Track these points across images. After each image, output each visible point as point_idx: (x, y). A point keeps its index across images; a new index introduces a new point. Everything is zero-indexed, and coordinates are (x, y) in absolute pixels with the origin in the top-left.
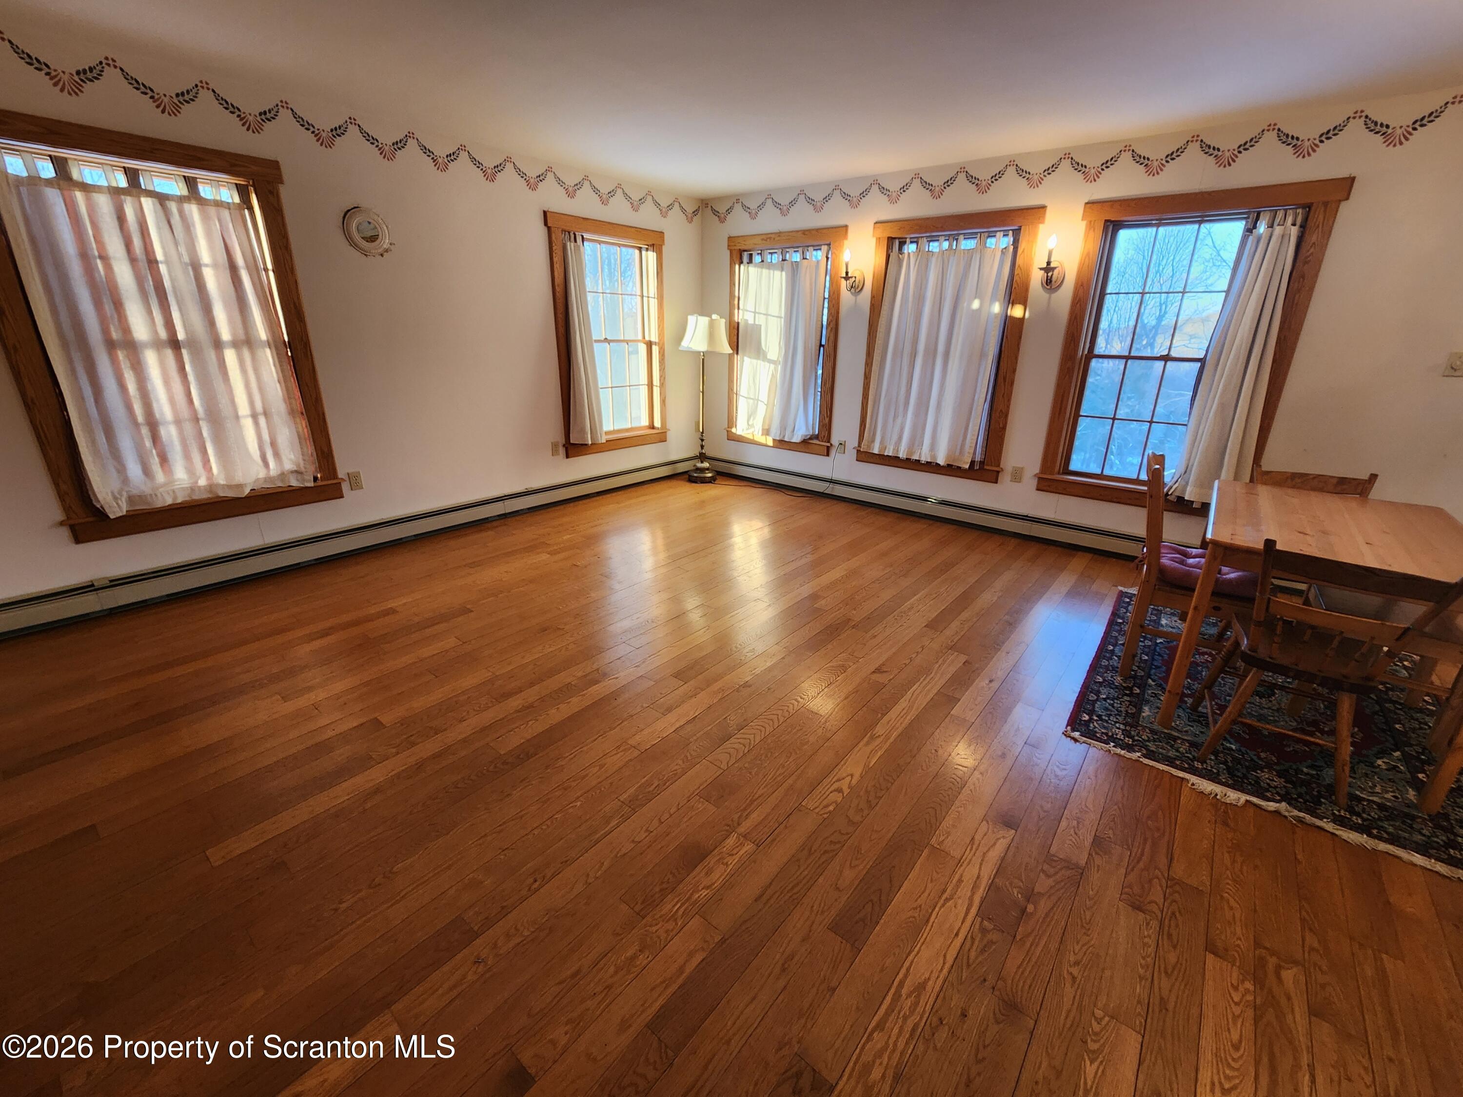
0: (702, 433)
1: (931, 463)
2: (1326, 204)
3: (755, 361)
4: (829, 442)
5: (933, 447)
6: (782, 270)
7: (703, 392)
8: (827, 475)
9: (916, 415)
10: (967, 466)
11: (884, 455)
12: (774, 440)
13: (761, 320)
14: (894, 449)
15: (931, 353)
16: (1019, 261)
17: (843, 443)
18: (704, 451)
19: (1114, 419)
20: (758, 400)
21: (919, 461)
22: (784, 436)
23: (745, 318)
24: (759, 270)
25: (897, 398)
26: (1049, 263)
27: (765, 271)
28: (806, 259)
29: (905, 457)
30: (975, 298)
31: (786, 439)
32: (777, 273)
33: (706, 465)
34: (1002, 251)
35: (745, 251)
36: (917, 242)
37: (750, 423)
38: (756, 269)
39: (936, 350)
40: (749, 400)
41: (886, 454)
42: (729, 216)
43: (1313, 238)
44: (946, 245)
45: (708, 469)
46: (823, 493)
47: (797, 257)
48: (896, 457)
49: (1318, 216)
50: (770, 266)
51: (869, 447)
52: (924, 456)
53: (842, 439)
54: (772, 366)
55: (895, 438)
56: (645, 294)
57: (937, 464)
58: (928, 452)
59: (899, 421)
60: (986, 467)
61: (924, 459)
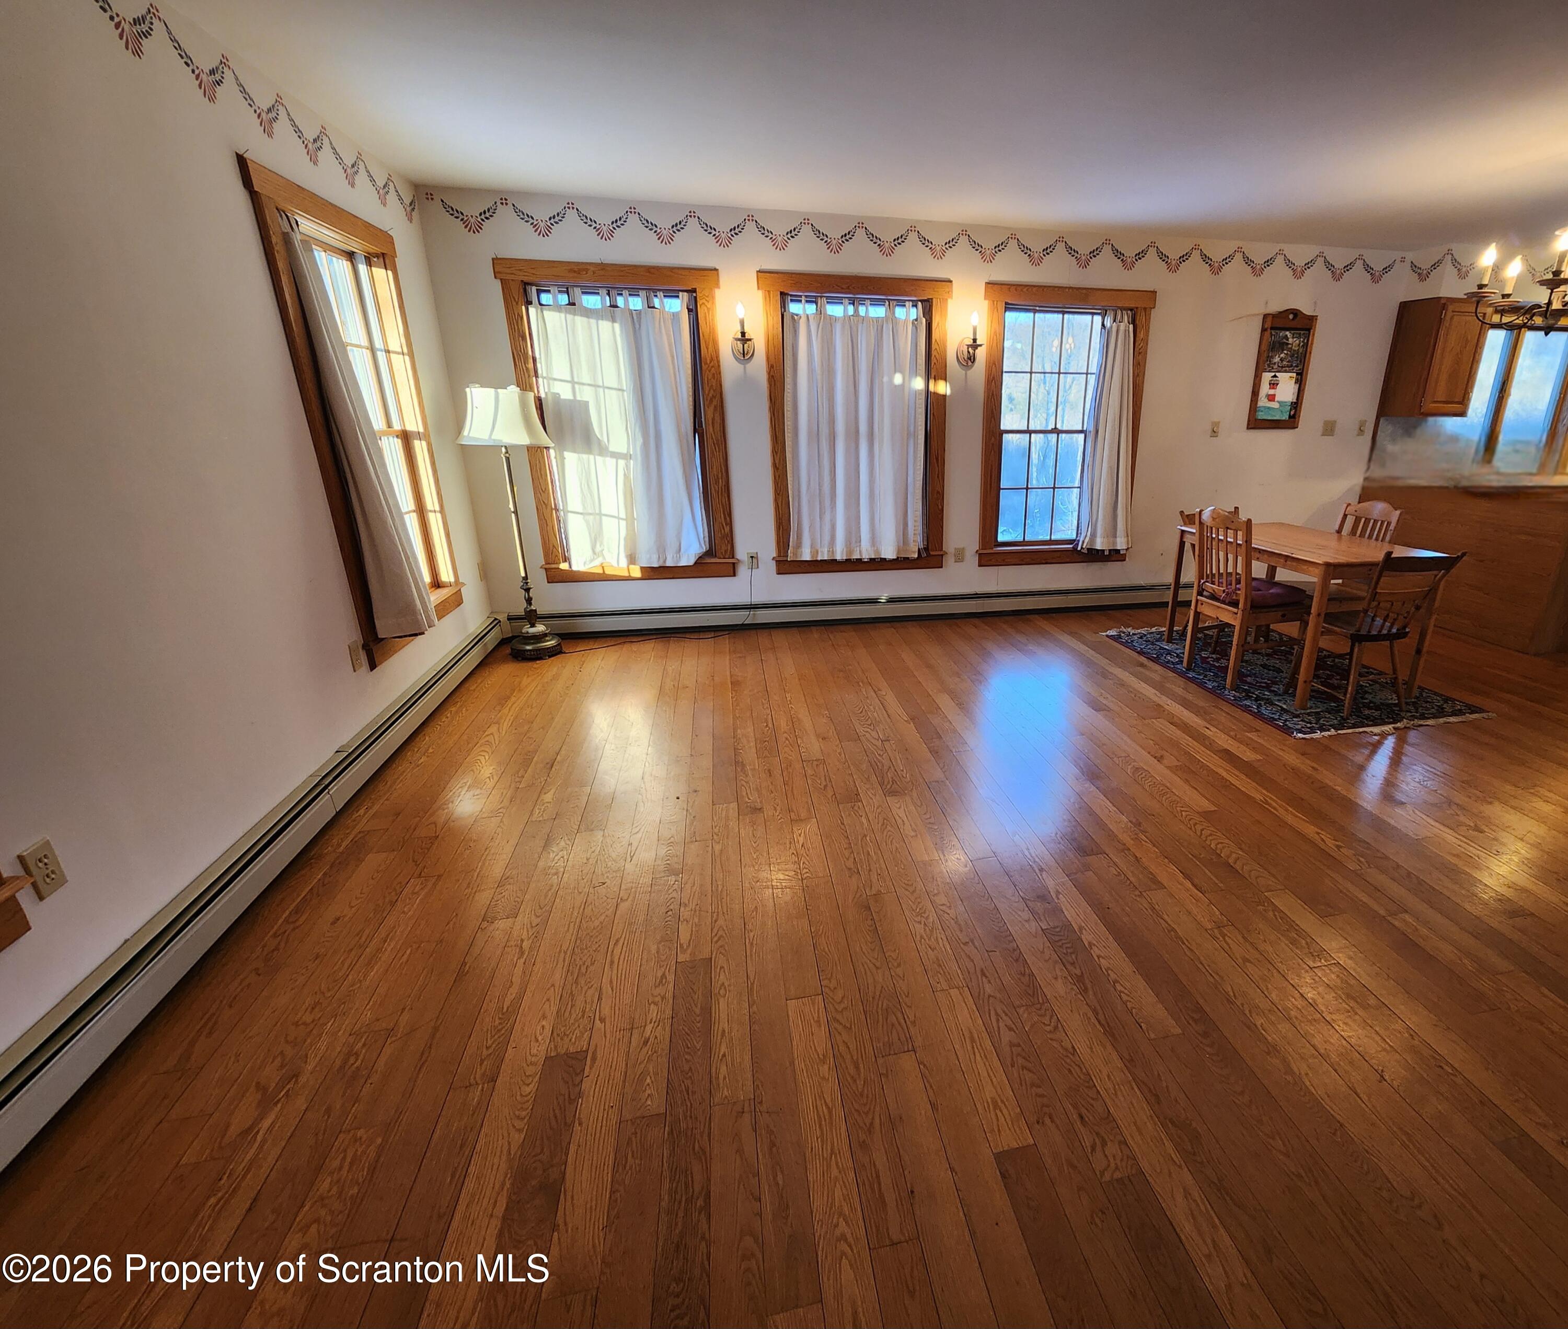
0: (526, 578)
1: (874, 559)
2: (1145, 309)
3: (585, 456)
4: (733, 557)
5: (874, 540)
6: (613, 320)
7: (516, 512)
8: (744, 600)
9: (847, 507)
10: (916, 556)
11: (817, 561)
12: (642, 568)
13: (586, 394)
14: (829, 551)
15: (853, 435)
16: (935, 335)
17: (755, 556)
18: (533, 608)
19: (1027, 489)
20: (600, 514)
21: (861, 559)
22: (665, 561)
23: (555, 391)
24: (569, 317)
25: (820, 490)
26: (975, 340)
27: (580, 321)
28: (654, 307)
29: (845, 558)
30: (895, 372)
31: (669, 563)
32: (605, 325)
33: (540, 628)
34: (913, 323)
35: (532, 284)
36: (816, 303)
37: (598, 549)
38: (563, 315)
39: (857, 431)
40: (587, 517)
41: (819, 558)
42: (486, 224)
43: (1141, 335)
44: (851, 309)
45: (545, 635)
46: (743, 625)
47: (636, 303)
48: (832, 560)
49: (1141, 319)
50: (588, 313)
51: (795, 554)
52: (865, 552)
53: (753, 551)
54: (622, 463)
55: (827, 538)
56: (378, 344)
57: (881, 558)
58: (870, 549)
59: (827, 517)
60: (932, 553)
61: (866, 556)
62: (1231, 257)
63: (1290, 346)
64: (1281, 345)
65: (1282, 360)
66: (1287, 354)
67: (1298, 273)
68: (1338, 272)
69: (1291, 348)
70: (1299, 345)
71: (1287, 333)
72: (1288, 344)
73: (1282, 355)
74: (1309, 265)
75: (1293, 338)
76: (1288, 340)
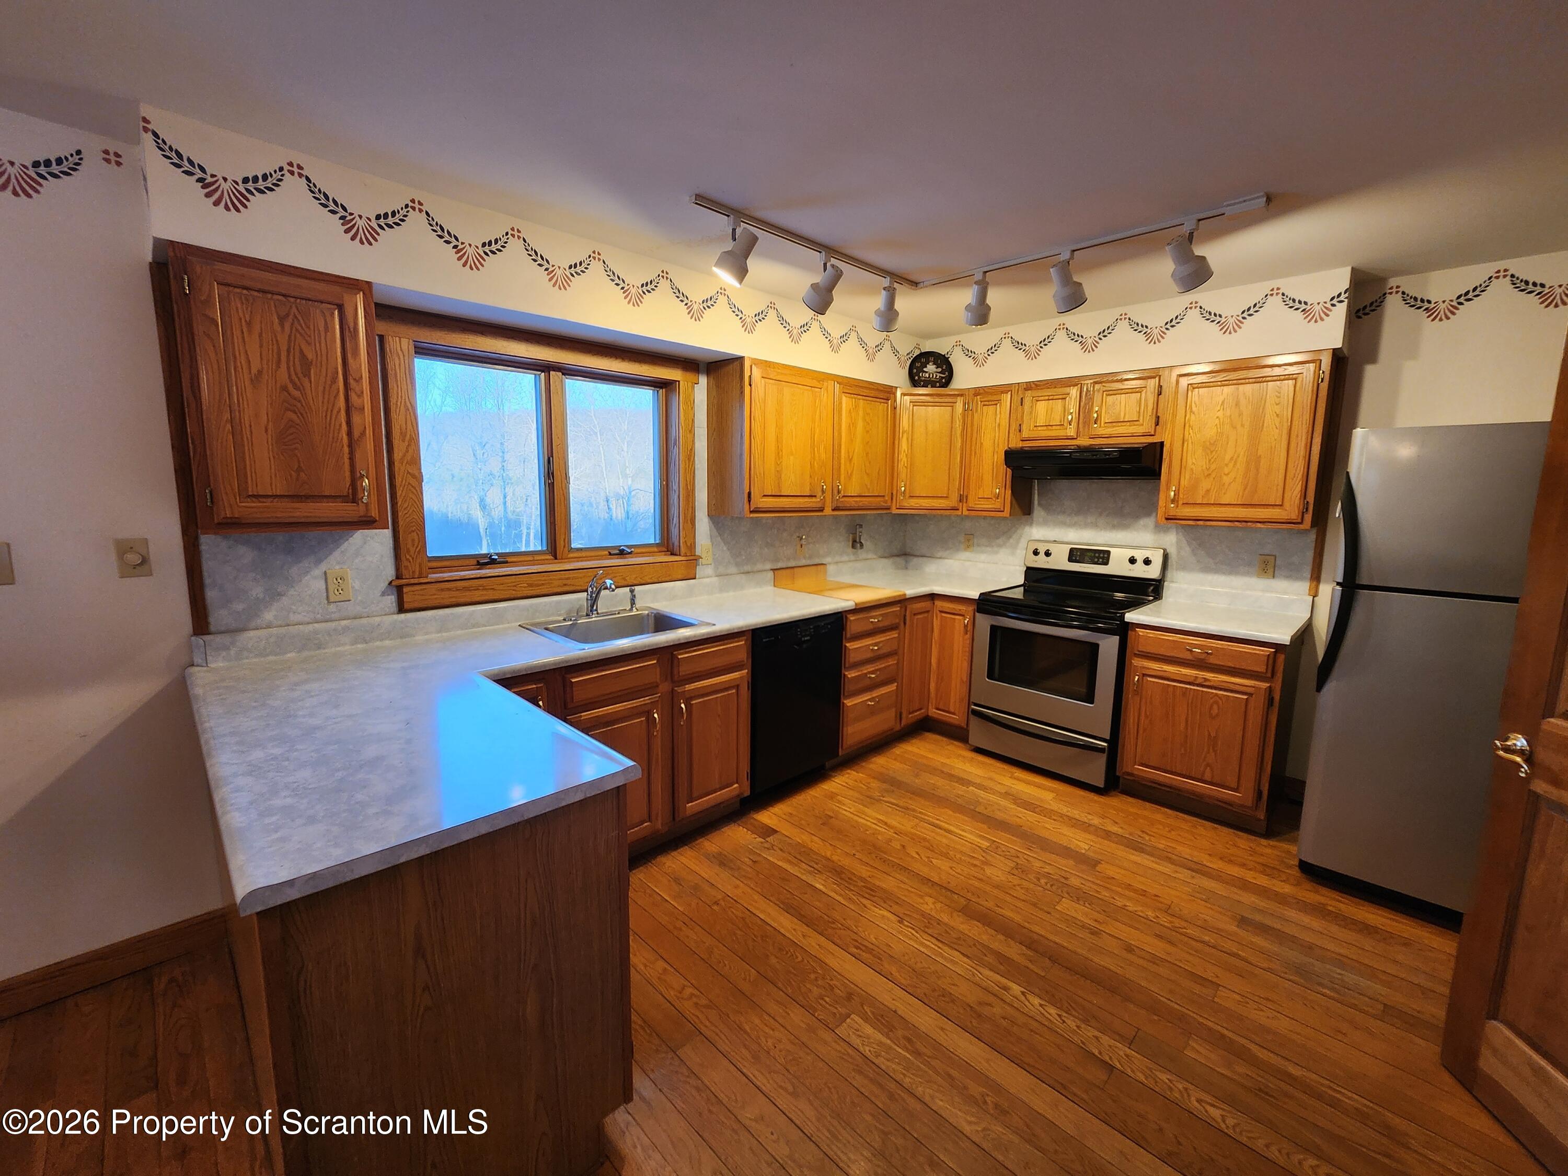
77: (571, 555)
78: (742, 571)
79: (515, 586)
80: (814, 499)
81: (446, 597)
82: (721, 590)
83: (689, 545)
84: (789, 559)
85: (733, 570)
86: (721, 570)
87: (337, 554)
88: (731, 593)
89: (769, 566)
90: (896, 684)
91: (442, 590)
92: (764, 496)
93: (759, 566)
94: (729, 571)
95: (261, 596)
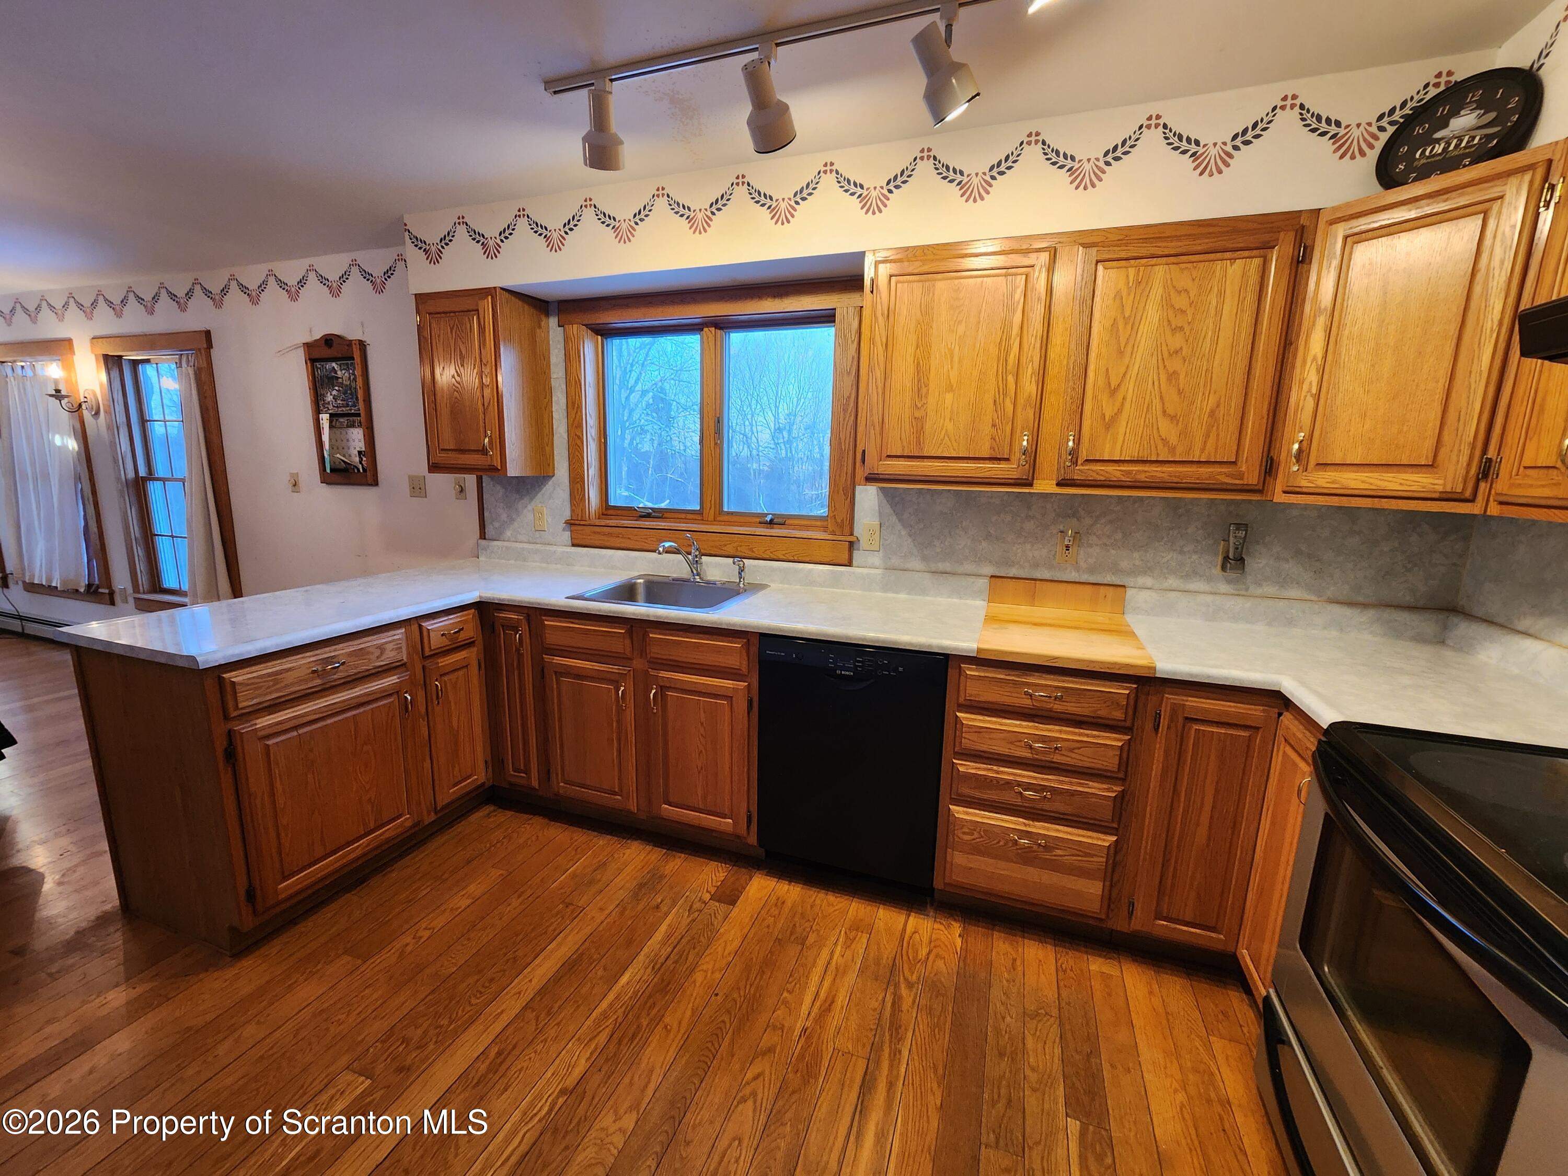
62: (265, 283)
63: (340, 380)
64: (332, 380)
65: (335, 398)
66: (338, 391)
67: (335, 291)
68: (378, 281)
69: (342, 383)
70: (350, 378)
71: (334, 364)
72: (338, 378)
73: (334, 392)
74: (344, 278)
75: (341, 370)
76: (336, 373)
77: (721, 518)
78: (934, 569)
79: (646, 539)
80: (1003, 465)
81: (597, 540)
82: (886, 588)
83: (839, 521)
84: (1036, 565)
85: (916, 564)
86: (895, 561)
87: (539, 495)
88: (902, 596)
89: (989, 570)
90: (1114, 838)
91: (594, 533)
92: (888, 456)
93: (969, 567)
94: (909, 566)
95: (505, 520)
